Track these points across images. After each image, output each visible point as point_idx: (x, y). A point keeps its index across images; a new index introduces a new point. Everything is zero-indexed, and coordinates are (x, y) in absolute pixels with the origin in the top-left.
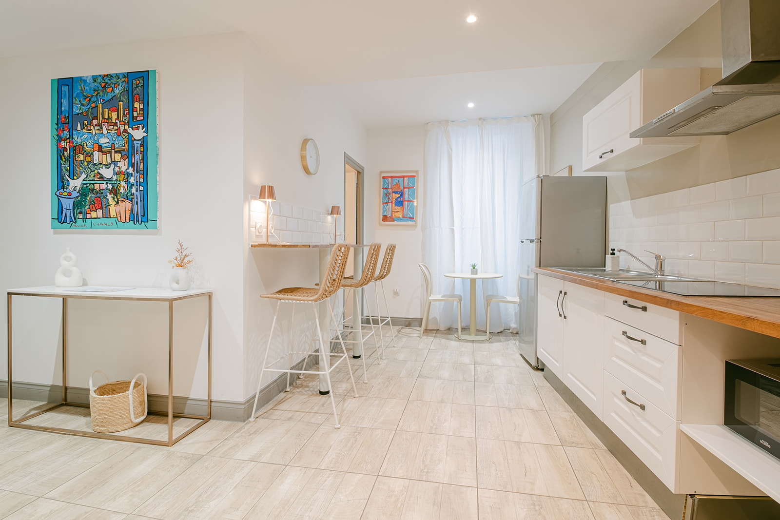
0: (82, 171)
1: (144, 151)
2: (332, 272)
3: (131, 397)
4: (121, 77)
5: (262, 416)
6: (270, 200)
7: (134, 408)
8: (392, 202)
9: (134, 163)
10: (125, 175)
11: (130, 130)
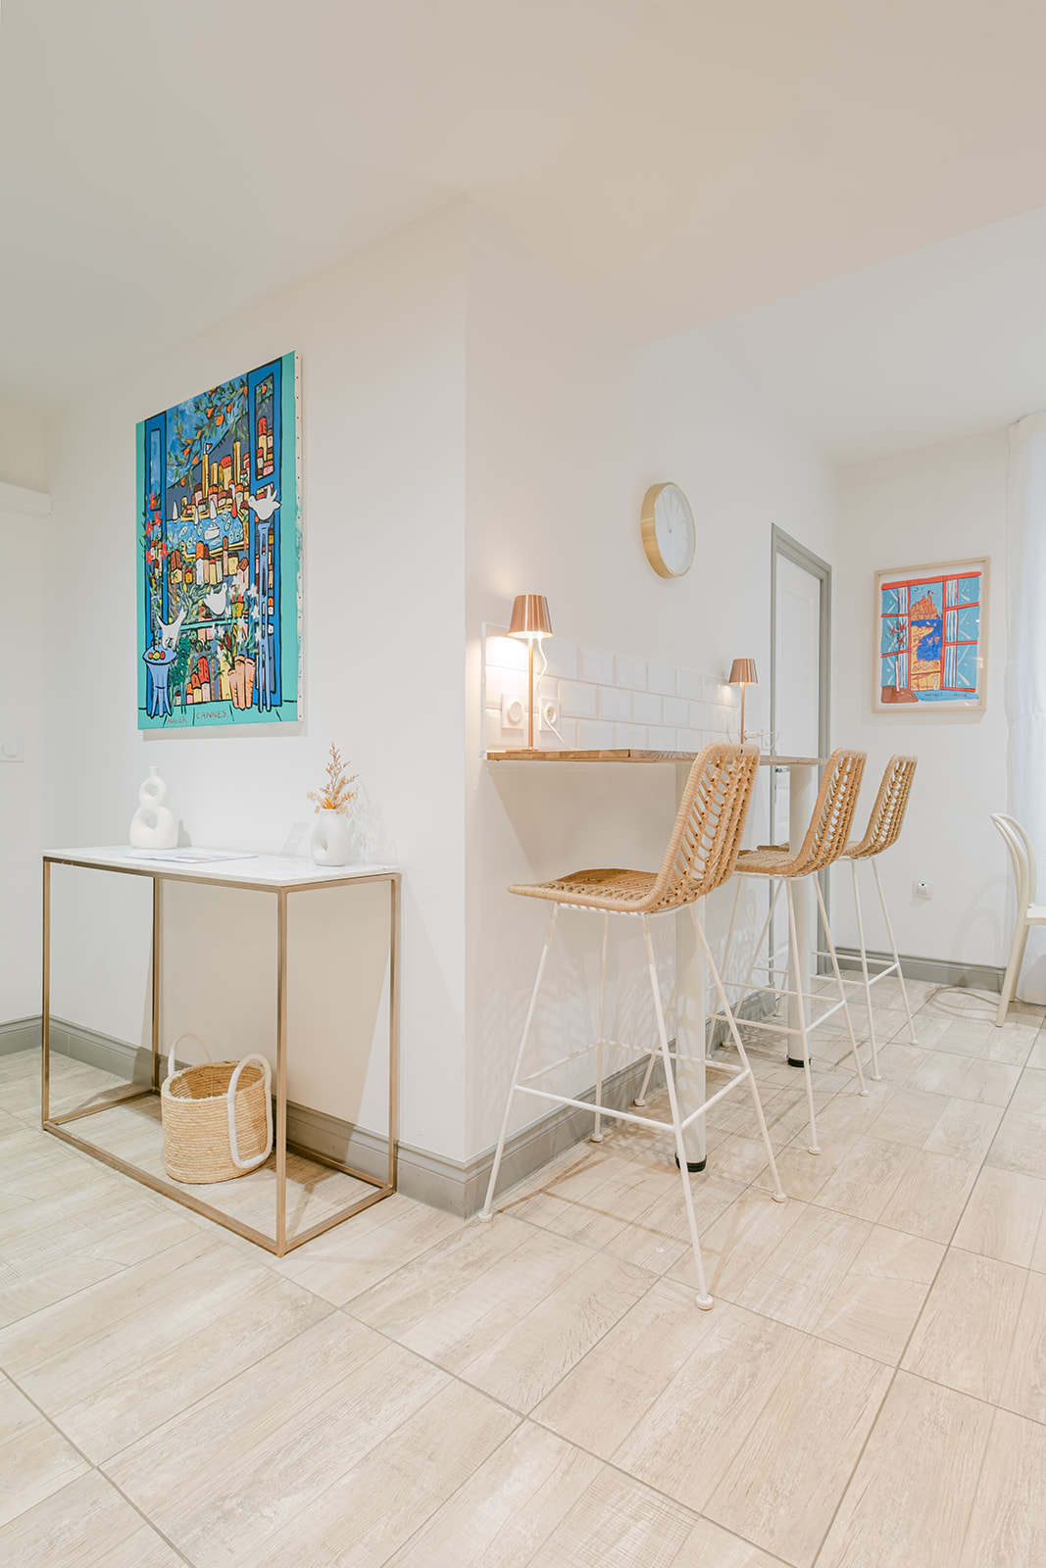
0: (180, 604)
1: (274, 544)
2: (697, 830)
3: (231, 1107)
4: (237, 386)
5: (513, 1209)
6: (540, 635)
7: (237, 1133)
8: (909, 651)
9: (258, 574)
10: (244, 603)
11: (252, 502)
